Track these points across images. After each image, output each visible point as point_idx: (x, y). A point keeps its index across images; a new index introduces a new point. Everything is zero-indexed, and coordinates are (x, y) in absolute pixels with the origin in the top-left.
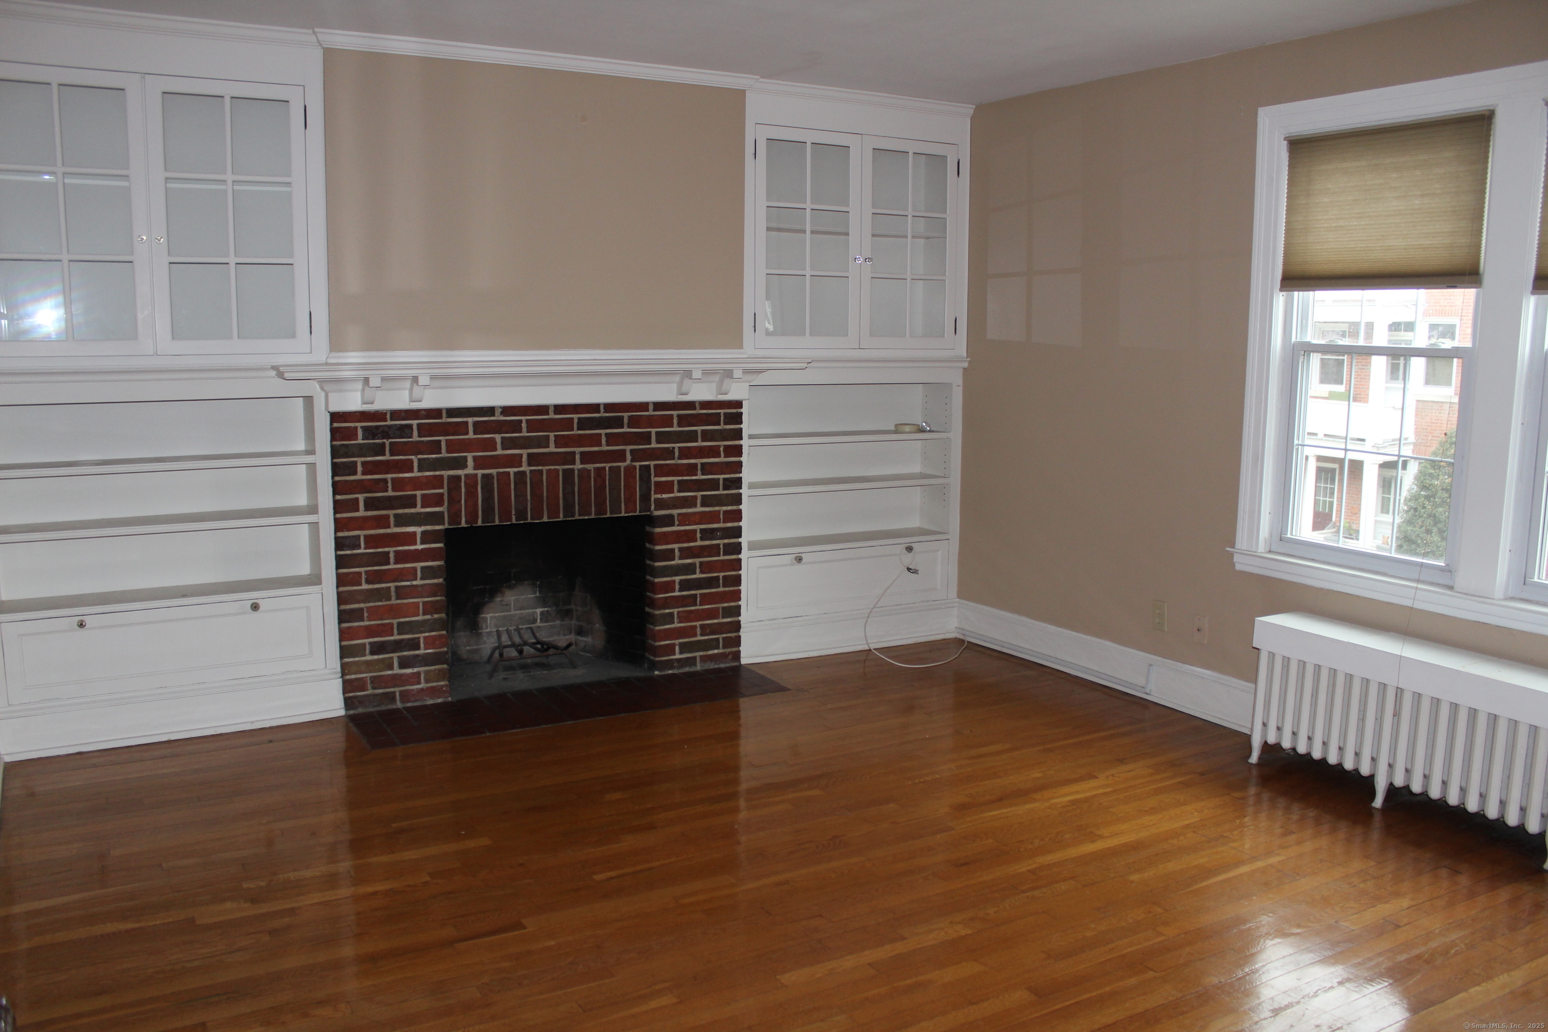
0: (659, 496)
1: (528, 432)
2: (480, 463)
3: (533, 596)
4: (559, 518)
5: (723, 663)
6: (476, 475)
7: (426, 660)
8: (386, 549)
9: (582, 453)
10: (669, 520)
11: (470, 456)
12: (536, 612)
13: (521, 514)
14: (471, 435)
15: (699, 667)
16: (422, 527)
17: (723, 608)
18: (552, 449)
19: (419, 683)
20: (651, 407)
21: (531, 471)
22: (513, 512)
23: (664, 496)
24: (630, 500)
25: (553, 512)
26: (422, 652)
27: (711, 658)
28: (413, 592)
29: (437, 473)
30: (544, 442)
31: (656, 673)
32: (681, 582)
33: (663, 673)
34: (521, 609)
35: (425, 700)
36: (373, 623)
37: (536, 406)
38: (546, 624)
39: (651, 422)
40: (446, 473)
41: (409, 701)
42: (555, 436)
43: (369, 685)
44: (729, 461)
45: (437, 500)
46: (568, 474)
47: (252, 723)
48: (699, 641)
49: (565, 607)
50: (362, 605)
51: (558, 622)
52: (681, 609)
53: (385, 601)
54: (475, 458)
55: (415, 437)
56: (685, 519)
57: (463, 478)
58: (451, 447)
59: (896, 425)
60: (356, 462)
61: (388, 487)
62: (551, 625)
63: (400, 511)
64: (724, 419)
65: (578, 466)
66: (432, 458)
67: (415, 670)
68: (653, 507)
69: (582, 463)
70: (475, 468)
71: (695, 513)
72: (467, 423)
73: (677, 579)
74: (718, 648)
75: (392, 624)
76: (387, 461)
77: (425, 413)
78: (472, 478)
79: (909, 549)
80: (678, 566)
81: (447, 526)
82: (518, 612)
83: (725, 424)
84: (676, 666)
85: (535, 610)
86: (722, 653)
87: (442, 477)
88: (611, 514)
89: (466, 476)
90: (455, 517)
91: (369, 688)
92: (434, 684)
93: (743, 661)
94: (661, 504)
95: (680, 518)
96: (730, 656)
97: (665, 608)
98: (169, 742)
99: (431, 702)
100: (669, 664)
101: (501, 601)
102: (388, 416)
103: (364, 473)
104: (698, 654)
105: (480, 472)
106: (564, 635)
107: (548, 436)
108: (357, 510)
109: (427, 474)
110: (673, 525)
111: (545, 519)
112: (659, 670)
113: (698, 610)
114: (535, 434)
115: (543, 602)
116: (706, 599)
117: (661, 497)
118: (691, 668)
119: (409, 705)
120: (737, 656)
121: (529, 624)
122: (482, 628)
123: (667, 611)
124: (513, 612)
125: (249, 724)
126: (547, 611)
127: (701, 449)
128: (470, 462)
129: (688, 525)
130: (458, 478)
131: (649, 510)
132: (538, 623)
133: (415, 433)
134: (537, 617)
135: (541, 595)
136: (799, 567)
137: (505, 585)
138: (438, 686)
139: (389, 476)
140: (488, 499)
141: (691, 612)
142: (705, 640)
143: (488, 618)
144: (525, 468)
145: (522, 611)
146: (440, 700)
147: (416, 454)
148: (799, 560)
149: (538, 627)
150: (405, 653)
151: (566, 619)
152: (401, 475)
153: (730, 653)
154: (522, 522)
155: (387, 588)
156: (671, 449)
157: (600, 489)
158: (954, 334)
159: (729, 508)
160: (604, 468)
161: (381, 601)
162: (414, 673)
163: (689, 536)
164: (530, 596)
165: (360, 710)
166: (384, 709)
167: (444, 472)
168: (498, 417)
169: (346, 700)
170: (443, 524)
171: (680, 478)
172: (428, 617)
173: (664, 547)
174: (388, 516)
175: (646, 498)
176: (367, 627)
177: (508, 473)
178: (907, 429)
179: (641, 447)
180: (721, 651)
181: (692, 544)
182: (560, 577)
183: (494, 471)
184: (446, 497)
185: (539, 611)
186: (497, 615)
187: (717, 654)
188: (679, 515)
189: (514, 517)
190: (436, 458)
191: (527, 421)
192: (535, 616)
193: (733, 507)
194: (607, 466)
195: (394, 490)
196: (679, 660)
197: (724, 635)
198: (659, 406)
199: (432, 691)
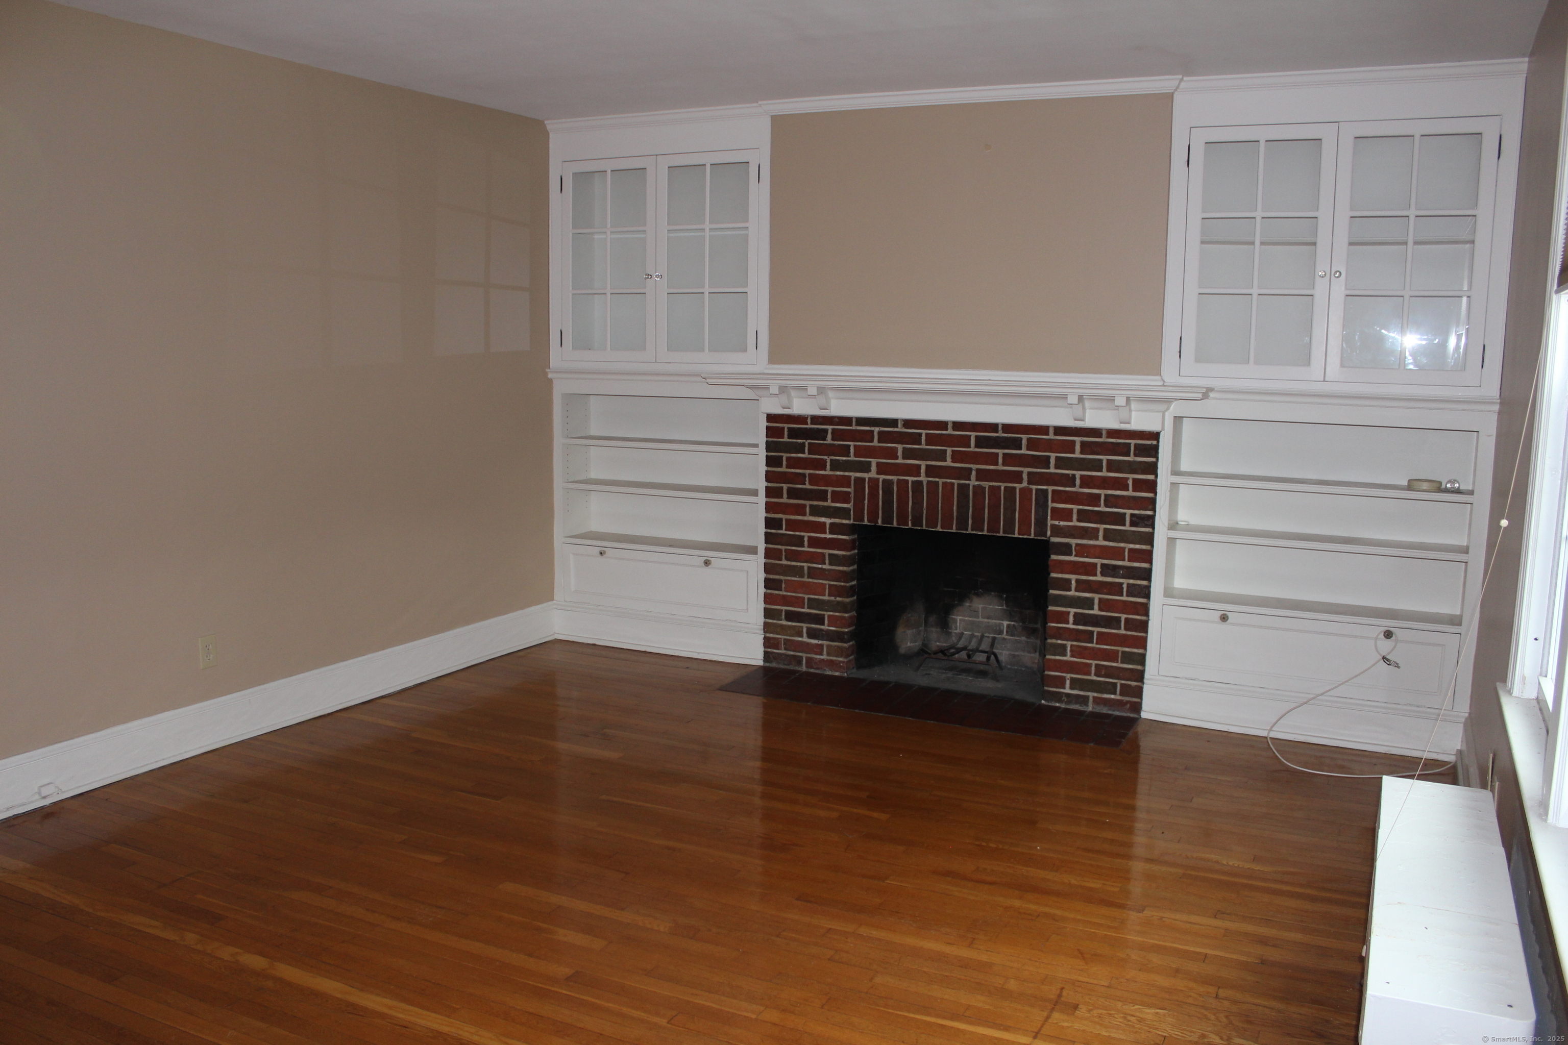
0: (1056, 523)
1: (927, 445)
2: (881, 469)
3: (1000, 607)
4: (952, 529)
5: (1118, 711)
6: (878, 479)
7: (829, 636)
8: (802, 534)
9: (978, 470)
10: (1066, 549)
11: (874, 462)
12: (1002, 624)
13: (917, 520)
14: (876, 443)
15: (1090, 708)
16: (832, 519)
17: (1123, 652)
18: (949, 463)
19: (821, 654)
20: (1051, 431)
21: (928, 482)
22: (910, 518)
23: (1062, 523)
24: (1025, 522)
25: (947, 522)
26: (825, 627)
27: (1106, 702)
28: (822, 574)
29: (847, 474)
30: (942, 456)
31: (1043, 702)
32: (1076, 614)
33: (1050, 704)
34: (988, 618)
35: (825, 670)
36: (789, 594)
37: (935, 421)
38: (1012, 638)
39: (1050, 446)
40: (854, 475)
41: (812, 668)
42: (953, 451)
43: (783, 646)
44: (1141, 496)
45: (845, 498)
46: (963, 489)
47: (699, 653)
48: (1092, 681)
49: (1032, 625)
50: (782, 577)
51: (1023, 638)
52: (1075, 643)
53: (799, 577)
54: (878, 464)
55: (829, 440)
56: (1082, 551)
57: (867, 480)
58: (859, 452)
59: (1410, 481)
60: (782, 457)
61: (806, 481)
62: (1016, 640)
63: (815, 503)
64: (1135, 450)
65: (973, 482)
66: (842, 460)
67: (820, 642)
68: (1049, 533)
69: (977, 480)
70: (878, 473)
71: (1095, 546)
72: (872, 432)
73: (1073, 611)
74: (1115, 693)
75: (804, 598)
76: (806, 459)
77: (837, 420)
78: (874, 482)
79: (1388, 635)
80: (1073, 598)
81: (852, 522)
82: (986, 620)
83: (1135, 455)
84: (1064, 700)
85: (1001, 622)
86: (1118, 700)
87: (850, 477)
88: (1004, 533)
89: (870, 479)
90: (859, 516)
91: (783, 648)
92: (834, 658)
93: (1144, 715)
94: (1057, 531)
95: (1077, 548)
96: (1128, 706)
97: (1057, 639)
98: (645, 652)
99: (829, 673)
100: (1058, 697)
101: (970, 606)
102: (809, 421)
103: (787, 467)
104: (1091, 694)
105: (882, 477)
106: (1029, 652)
107: (946, 450)
108: (782, 497)
109: (838, 473)
110: (1070, 554)
111: (939, 529)
112: (1045, 700)
113: (1093, 648)
114: (934, 447)
115: (1010, 616)
116: (1102, 638)
117: (1058, 524)
118: (1082, 706)
119: (812, 670)
120: (1137, 708)
121: (995, 634)
122: (951, 628)
123: (1059, 642)
124: (980, 619)
125: (696, 654)
126: (1014, 625)
127: (1105, 479)
128: (874, 468)
129: (1087, 557)
130: (863, 480)
131: (1045, 535)
132: (1004, 635)
133: (829, 436)
134: (1004, 629)
135: (1008, 608)
136: (1224, 626)
137: (973, 592)
138: (836, 660)
139: (807, 472)
140: (888, 502)
141: (1086, 648)
142: (1099, 681)
143: (958, 620)
144: (923, 478)
145: (989, 620)
146: (837, 674)
147: (828, 455)
148: (1224, 618)
149: (1004, 639)
150: (813, 626)
151: (1032, 637)
152: (817, 472)
153: (1128, 702)
154: (919, 528)
155: (800, 566)
156: (1071, 475)
157: (994, 507)
158: (1481, 367)
159: (1138, 546)
160: (999, 487)
161: (795, 577)
162: (818, 644)
163: (1090, 569)
164: (997, 607)
165: (774, 665)
166: (792, 668)
167: (853, 473)
168: (900, 429)
169: (766, 654)
170: (850, 519)
171: (1081, 507)
172: (833, 598)
173: (1060, 576)
174: (805, 506)
175: (1041, 523)
176: (784, 596)
177: (908, 481)
178: (1425, 486)
179: (1039, 470)
180: (1118, 697)
181: (1091, 578)
182: (1025, 594)
183: (894, 478)
184: (852, 495)
185: (1005, 623)
186: (966, 618)
187: (1113, 699)
188: (1077, 545)
189: (910, 523)
190: (845, 461)
191: (927, 434)
192: (1002, 628)
193: (1141, 546)
194: (1003, 486)
195: (810, 484)
196: (1068, 695)
197: (1123, 682)
198: (1059, 430)
199: (831, 664)
